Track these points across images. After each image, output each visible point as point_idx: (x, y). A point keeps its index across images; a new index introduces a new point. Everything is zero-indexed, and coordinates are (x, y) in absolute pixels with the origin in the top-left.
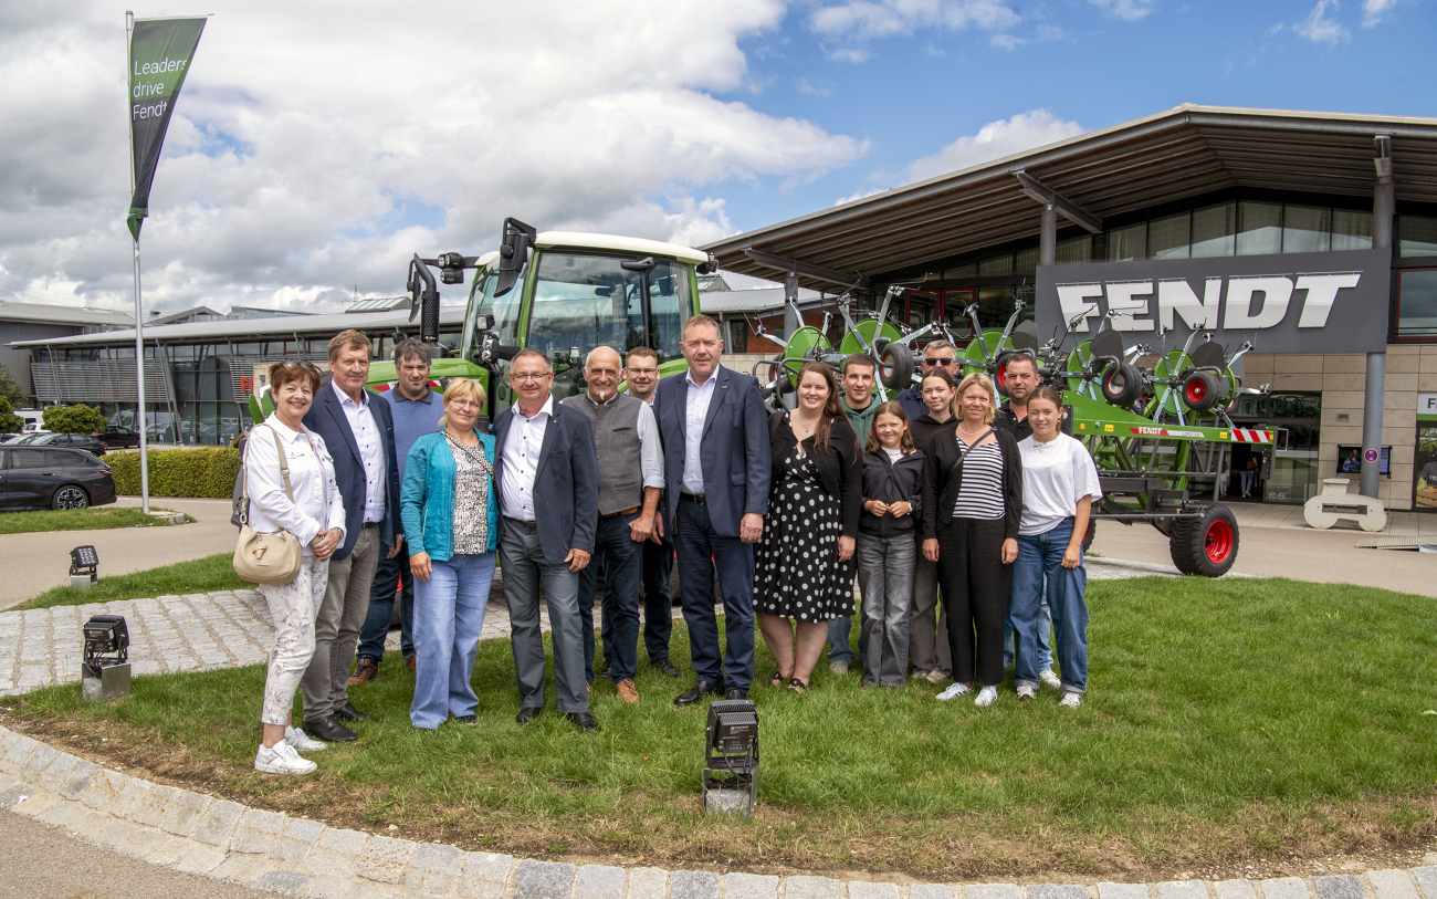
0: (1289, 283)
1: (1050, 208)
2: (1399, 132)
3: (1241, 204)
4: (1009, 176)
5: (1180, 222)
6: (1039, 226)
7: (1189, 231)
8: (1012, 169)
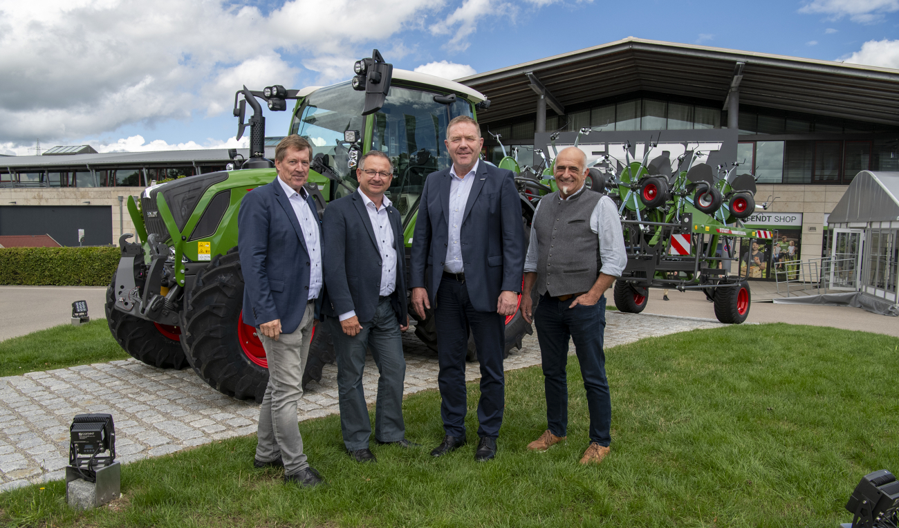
0: (683, 147)
1: (542, 97)
2: (750, 61)
3: (644, 101)
4: (523, 76)
5: (610, 110)
6: (536, 107)
7: (614, 115)
8: (525, 71)
